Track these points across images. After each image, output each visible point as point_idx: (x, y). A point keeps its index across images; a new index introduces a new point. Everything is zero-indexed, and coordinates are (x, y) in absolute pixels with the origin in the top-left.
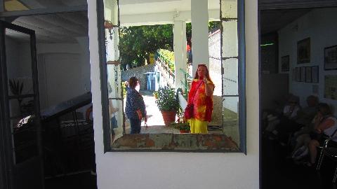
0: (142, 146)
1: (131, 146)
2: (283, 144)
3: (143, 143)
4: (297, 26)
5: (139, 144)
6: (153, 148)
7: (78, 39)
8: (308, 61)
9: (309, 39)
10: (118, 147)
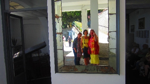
0: (72, 71)
1: (67, 71)
2: (132, 66)
3: (72, 70)
4: (138, 12)
5: (71, 70)
6: (77, 72)
7: (39, 18)
8: (144, 28)
9: (144, 18)
10: (62, 71)
